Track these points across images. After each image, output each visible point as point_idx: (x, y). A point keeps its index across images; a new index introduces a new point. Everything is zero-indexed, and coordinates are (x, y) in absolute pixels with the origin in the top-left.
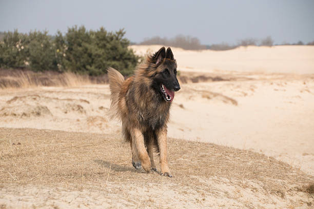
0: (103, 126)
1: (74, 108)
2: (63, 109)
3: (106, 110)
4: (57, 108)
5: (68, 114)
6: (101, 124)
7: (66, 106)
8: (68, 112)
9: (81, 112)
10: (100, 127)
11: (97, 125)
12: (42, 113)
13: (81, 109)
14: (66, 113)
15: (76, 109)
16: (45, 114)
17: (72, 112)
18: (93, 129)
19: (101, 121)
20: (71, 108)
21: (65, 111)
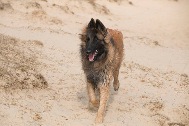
0: (43, 17)
1: (33, 5)
2: (25, 5)
3: (57, 6)
4: (21, 4)
5: (29, 9)
6: (41, 16)
7: (28, 3)
8: (29, 7)
9: (38, 7)
10: (41, 18)
11: (39, 16)
12: (5, 8)
13: (38, 6)
14: (27, 8)
15: (35, 6)
16: (7, 9)
17: (32, 7)
18: (35, 19)
19: (42, 14)
20: (31, 5)
21: (27, 7)
